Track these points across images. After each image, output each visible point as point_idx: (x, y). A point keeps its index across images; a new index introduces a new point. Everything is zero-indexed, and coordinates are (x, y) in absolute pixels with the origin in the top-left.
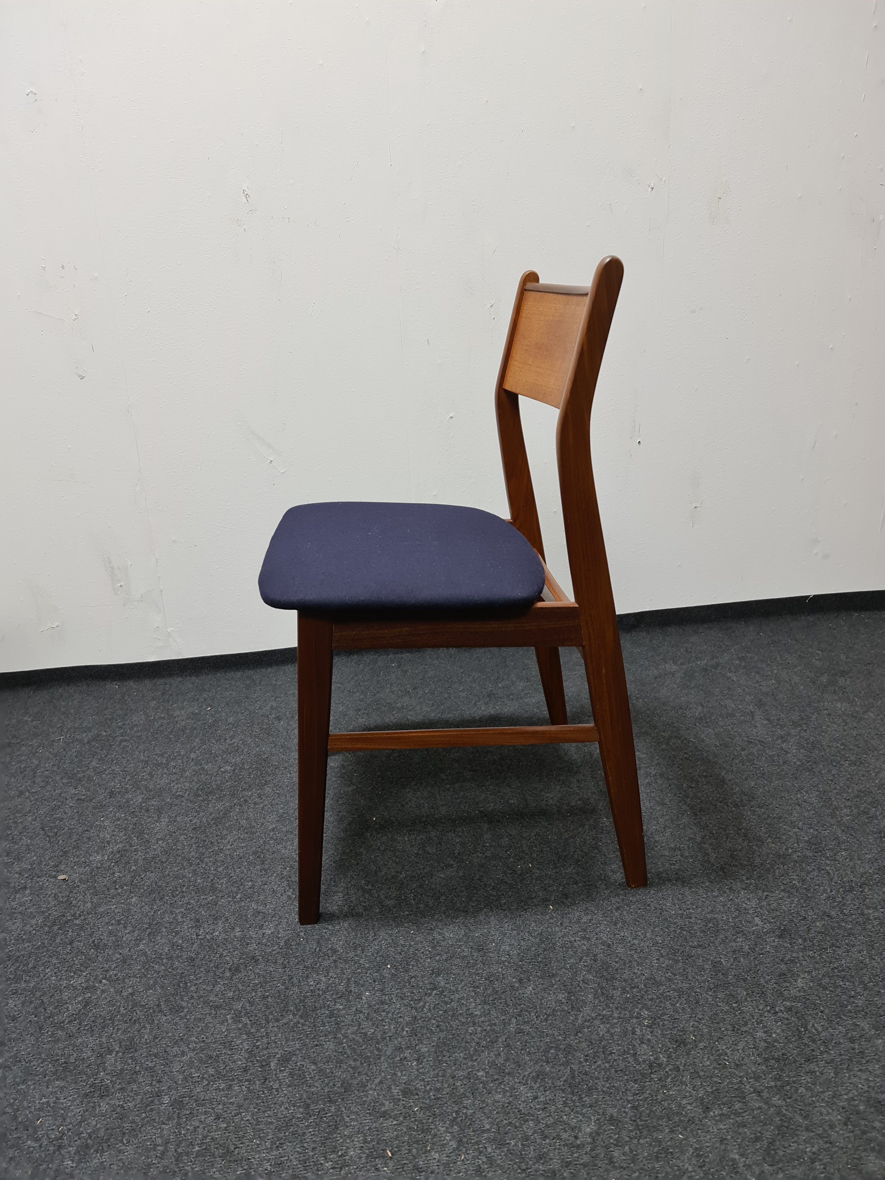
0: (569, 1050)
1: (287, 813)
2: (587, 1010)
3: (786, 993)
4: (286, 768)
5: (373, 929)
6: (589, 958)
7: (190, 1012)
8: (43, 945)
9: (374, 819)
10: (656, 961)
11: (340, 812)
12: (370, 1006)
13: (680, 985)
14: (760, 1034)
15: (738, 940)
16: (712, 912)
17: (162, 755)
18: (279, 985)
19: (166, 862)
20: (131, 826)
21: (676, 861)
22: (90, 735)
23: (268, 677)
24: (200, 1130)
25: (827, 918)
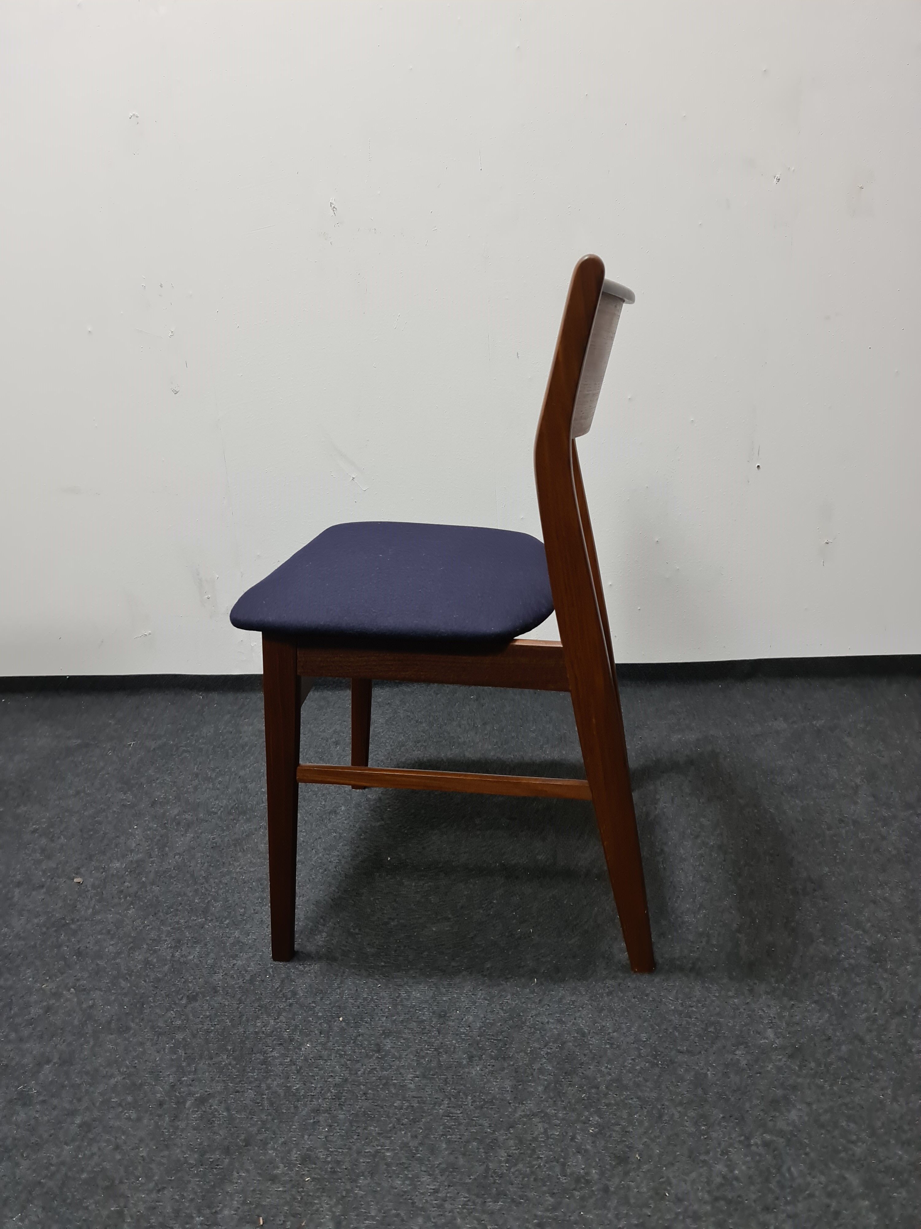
0: (492, 1146)
1: (307, 843)
2: (530, 1105)
3: (770, 1124)
4: (323, 795)
5: (342, 976)
6: (556, 1045)
7: (134, 1035)
8: (34, 946)
9: (389, 859)
10: (630, 1061)
11: (358, 847)
12: (306, 1060)
13: (646, 1094)
14: (720, 1167)
15: (737, 1052)
16: (718, 1014)
17: (214, 770)
18: (227, 1021)
19: (174, 877)
20: (158, 838)
21: (698, 948)
22: (159, 742)
23: (344, 700)
24: (96, 1158)
25: (857, 1042)
